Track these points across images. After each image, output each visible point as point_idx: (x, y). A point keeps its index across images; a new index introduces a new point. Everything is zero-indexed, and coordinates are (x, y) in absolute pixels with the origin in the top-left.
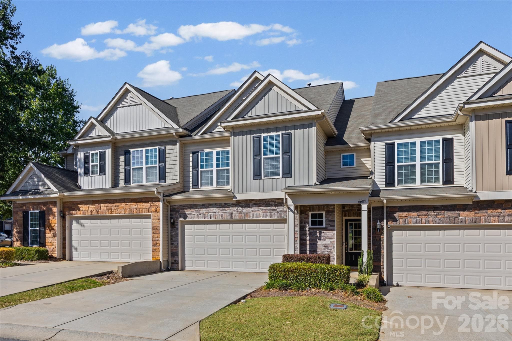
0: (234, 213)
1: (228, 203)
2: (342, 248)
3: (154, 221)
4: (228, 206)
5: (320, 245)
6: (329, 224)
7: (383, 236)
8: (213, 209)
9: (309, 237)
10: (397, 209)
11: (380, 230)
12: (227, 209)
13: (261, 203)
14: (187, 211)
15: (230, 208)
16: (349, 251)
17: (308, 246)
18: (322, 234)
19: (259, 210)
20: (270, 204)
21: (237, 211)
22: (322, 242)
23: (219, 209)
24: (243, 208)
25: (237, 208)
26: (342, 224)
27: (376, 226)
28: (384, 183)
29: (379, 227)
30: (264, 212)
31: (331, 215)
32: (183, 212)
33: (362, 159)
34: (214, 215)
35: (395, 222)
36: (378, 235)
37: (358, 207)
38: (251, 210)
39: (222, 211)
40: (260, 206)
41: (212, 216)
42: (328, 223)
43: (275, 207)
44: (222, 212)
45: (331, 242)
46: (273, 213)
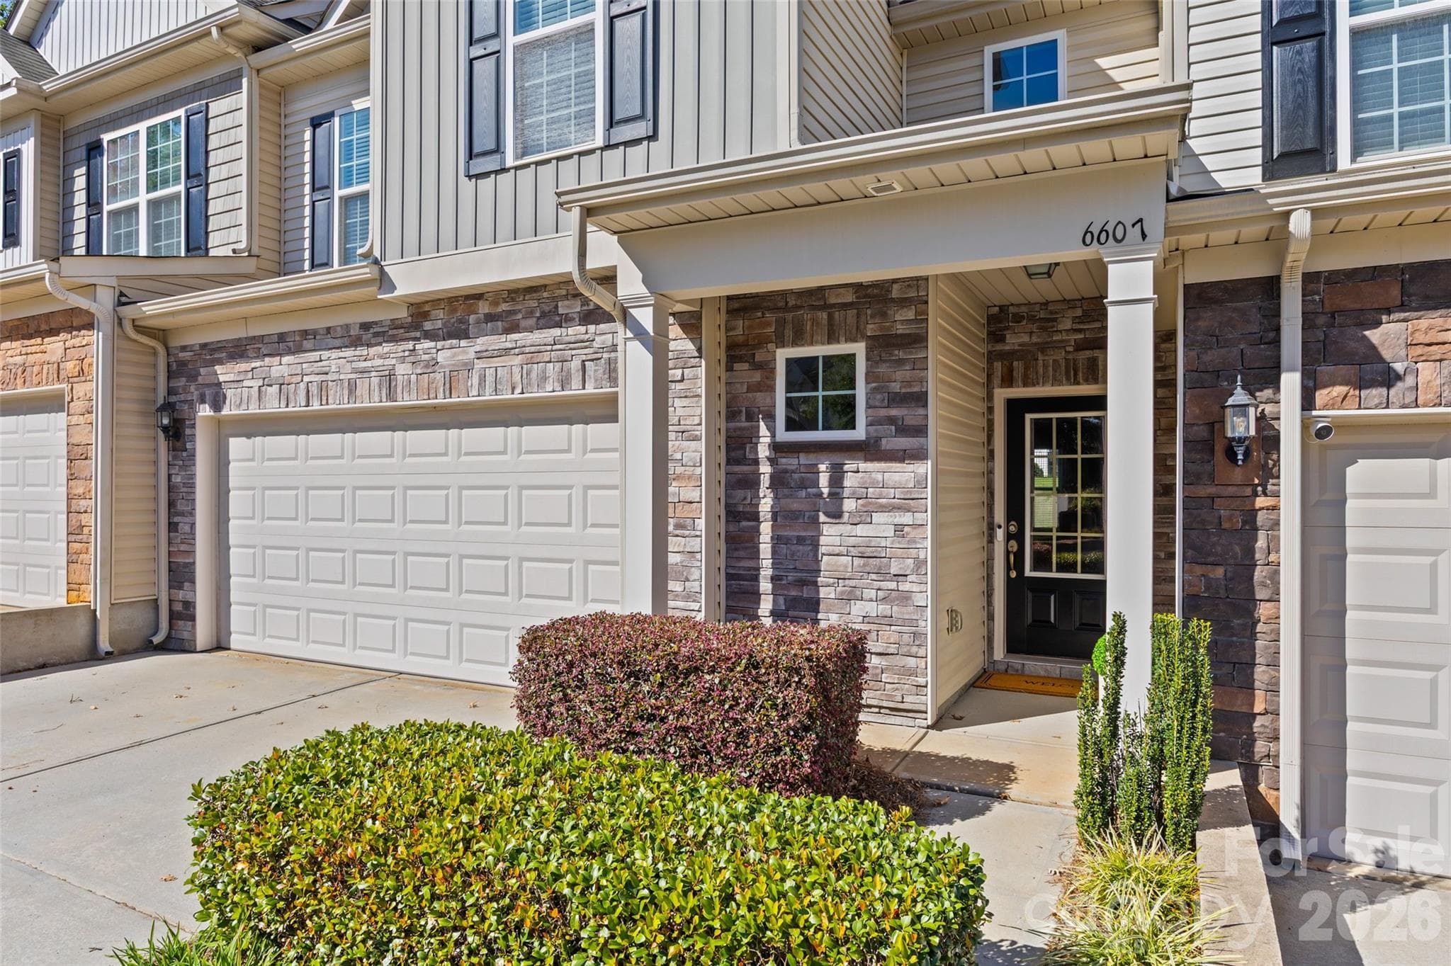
0: (402, 369)
1: (376, 323)
2: (990, 558)
3: (74, 420)
4: (376, 334)
5: (837, 550)
6: (891, 420)
7: (1277, 495)
8: (315, 355)
9: (776, 498)
10: (1395, 291)
11: (1247, 454)
12: (373, 351)
13: (520, 311)
14: (225, 373)
15: (387, 348)
16: (1028, 573)
17: (765, 549)
18: (850, 481)
19: (506, 352)
20: (561, 311)
21: (412, 359)
22: (847, 529)
23: (342, 354)
24: (440, 344)
25: (410, 345)
26: (990, 423)
27: (1216, 424)
28: (1257, 156)
29: (1241, 427)
30: (533, 355)
31: (901, 362)
32: (212, 380)
33: (1103, 62)
34: (322, 387)
35: (1374, 392)
36: (1231, 490)
37: (1080, 331)
38: (471, 354)
39: (354, 365)
40: (513, 328)
41: (314, 389)
42: (883, 412)
43: (583, 329)
44: (355, 371)
45: (899, 528)
46: (575, 364)
